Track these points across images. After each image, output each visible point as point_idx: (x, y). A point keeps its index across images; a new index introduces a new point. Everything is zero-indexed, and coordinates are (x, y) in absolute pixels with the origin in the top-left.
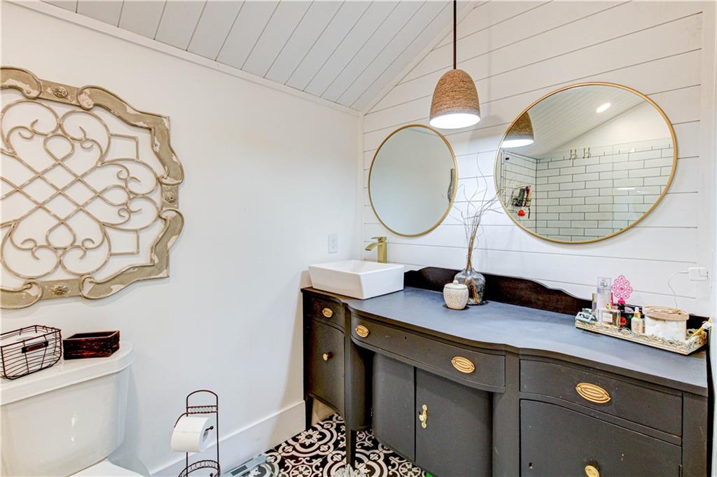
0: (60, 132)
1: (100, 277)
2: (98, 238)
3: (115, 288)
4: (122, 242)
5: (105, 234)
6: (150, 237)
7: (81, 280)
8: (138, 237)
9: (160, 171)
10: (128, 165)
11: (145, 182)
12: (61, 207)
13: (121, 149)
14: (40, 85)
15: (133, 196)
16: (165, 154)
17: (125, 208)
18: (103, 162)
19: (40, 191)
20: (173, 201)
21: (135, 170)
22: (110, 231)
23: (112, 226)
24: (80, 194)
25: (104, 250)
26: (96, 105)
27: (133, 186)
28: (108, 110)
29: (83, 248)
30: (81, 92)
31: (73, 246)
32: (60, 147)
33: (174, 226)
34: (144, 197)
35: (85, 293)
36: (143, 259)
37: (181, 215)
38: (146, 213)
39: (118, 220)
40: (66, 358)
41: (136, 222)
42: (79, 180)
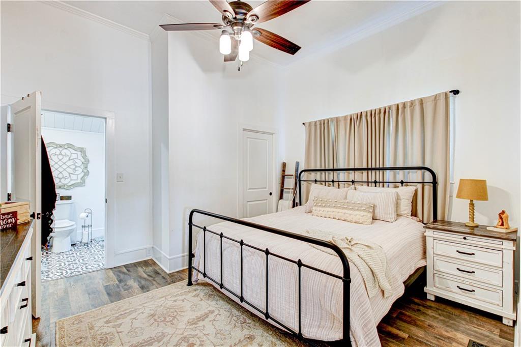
0: (61, 154)
1: (68, 185)
2: (68, 176)
3: (72, 187)
4: (74, 177)
5: (70, 176)
6: (80, 176)
7: (64, 185)
8: (78, 176)
9: (83, 161)
11: (79, 163)
13: (74, 156)
14: (57, 145)
15: (76, 167)
16: (84, 157)
17: (74, 169)
18: (69, 159)
19: (56, 166)
20: (86, 168)
21: (77, 161)
22: (71, 175)
23: (71, 173)
24: (65, 167)
25: (70, 179)
26: (68, 147)
27: (76, 164)
28: (70, 148)
29: (65, 178)
30: (65, 145)
31: (63, 178)
32: (60, 157)
33: (87, 174)
34: (79, 167)
35: (65, 187)
36: (79, 181)
37: (88, 171)
38: (79, 170)
39: (72, 172)
40: (61, 200)
41: (77, 173)
42: (64, 163)
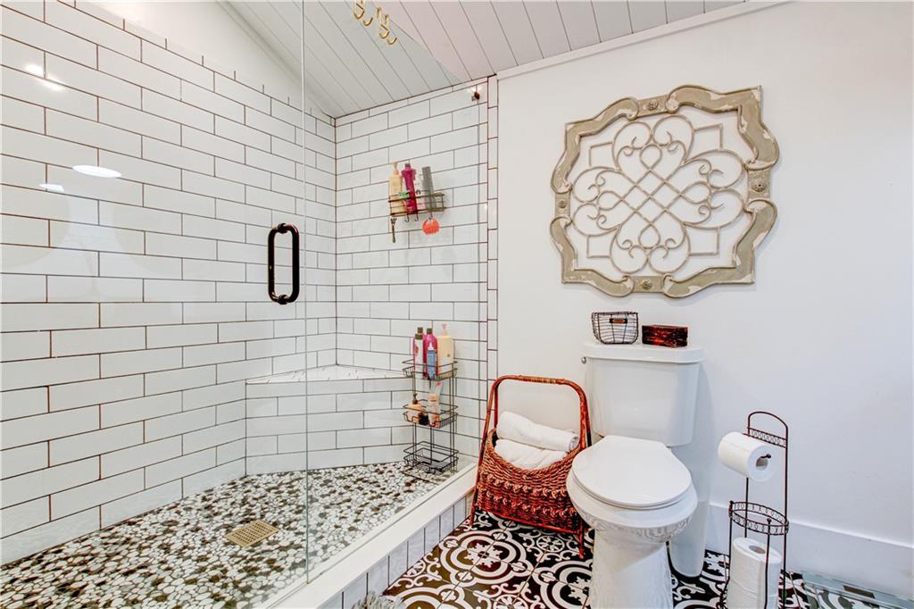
0: (652, 143)
1: (680, 277)
2: (678, 237)
3: (693, 289)
4: (701, 241)
5: (686, 235)
6: (731, 237)
7: (664, 277)
8: (718, 236)
9: (746, 154)
10: (710, 158)
11: (729, 170)
12: (651, 211)
13: (706, 141)
14: (638, 105)
15: (715, 190)
16: (754, 132)
17: (706, 205)
18: (686, 161)
19: (636, 198)
20: (761, 188)
21: (718, 161)
22: (689, 230)
23: (694, 225)
24: (665, 196)
25: (683, 251)
26: (682, 105)
27: (717, 181)
28: (692, 105)
29: (665, 246)
30: (669, 97)
31: (658, 246)
32: (651, 155)
33: (762, 219)
34: (727, 190)
35: (666, 290)
36: (725, 259)
37: (772, 205)
38: (729, 206)
39: (697, 219)
40: (645, 341)
41: (717, 220)
42: (665, 183)
